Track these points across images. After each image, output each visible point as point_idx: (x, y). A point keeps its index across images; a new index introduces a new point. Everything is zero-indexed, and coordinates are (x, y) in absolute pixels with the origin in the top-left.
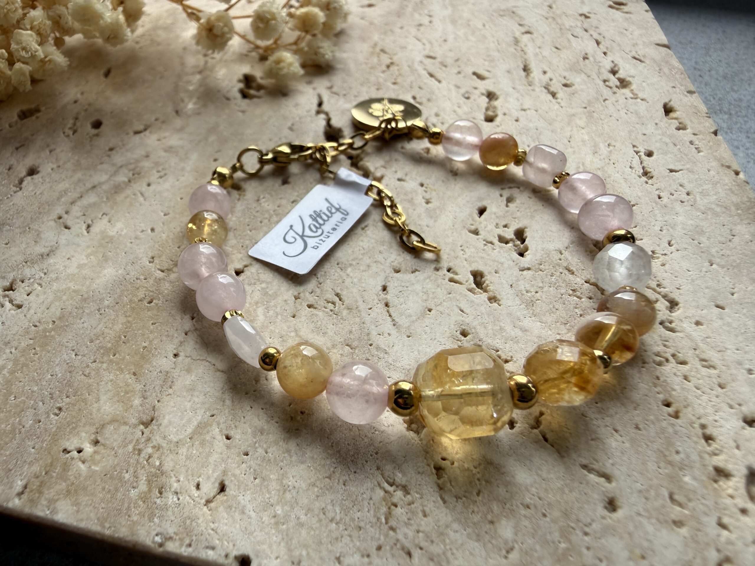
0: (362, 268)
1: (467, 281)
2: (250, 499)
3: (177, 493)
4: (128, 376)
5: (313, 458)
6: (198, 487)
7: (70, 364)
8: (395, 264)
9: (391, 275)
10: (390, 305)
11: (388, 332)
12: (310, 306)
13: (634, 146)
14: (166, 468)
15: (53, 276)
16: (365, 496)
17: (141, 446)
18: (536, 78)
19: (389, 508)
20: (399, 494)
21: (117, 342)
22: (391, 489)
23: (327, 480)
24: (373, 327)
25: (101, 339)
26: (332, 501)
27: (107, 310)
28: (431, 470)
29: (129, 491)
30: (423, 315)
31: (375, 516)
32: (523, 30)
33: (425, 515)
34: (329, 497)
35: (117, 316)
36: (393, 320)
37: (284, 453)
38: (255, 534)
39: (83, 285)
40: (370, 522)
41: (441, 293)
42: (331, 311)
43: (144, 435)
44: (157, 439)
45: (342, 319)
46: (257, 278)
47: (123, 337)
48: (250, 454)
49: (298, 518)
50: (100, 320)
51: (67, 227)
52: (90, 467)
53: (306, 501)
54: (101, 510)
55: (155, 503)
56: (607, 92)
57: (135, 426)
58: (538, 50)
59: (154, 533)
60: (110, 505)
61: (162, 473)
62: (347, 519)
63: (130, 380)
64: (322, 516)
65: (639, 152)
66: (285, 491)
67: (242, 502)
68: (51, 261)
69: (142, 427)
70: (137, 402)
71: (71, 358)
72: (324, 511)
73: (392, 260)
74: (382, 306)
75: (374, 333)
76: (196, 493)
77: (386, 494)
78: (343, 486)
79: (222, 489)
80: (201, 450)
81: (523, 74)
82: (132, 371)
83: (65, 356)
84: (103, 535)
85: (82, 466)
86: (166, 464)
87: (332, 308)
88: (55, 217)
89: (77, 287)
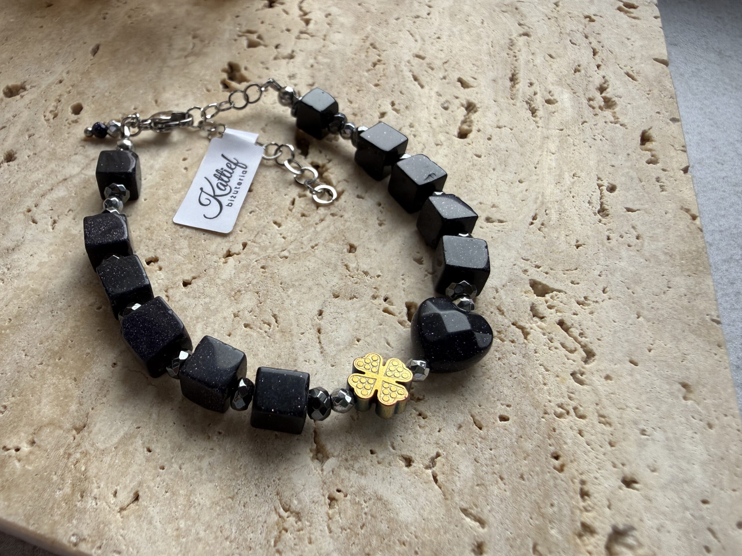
0: (303, 290)
1: (400, 313)
2: (158, 511)
3: (96, 498)
4: (69, 381)
5: (220, 478)
6: (115, 494)
7: (19, 364)
8: (335, 288)
9: (329, 300)
10: (322, 331)
11: (314, 359)
12: (246, 326)
13: (599, 178)
14: (89, 474)
15: (15, 272)
16: (260, 519)
17: (71, 451)
18: (521, 90)
19: (280, 532)
20: (292, 519)
21: (64, 345)
22: (285, 514)
23: (230, 500)
24: (301, 353)
25: (50, 341)
26: (231, 520)
27: (59, 312)
28: (325, 500)
29: (55, 492)
30: (351, 345)
31: (265, 539)
32: (521, 30)
33: (310, 543)
34: (229, 516)
35: (68, 320)
36: (322, 347)
37: (196, 471)
38: (157, 544)
39: (41, 285)
40: (260, 544)
41: (373, 323)
42: (266, 332)
43: (75, 441)
44: (86, 446)
45: (274, 342)
46: (202, 291)
47: (70, 341)
48: (166, 468)
49: (198, 534)
50: (52, 322)
51: (34, 222)
52: (24, 466)
53: (207, 518)
54: (28, 508)
55: (76, 506)
56: (588, 113)
57: (69, 431)
58: (531, 57)
59: (71, 533)
60: (37, 503)
61: (86, 479)
62: (241, 538)
63: (70, 386)
64: (219, 533)
65: (602, 186)
66: (190, 507)
67: (152, 513)
68: (15, 256)
69: (74, 432)
70: (73, 407)
71: (21, 358)
72: (221, 529)
73: (334, 284)
74: (314, 331)
75: (301, 359)
76: (112, 500)
77: (280, 519)
78: (243, 508)
79: (137, 498)
80: (123, 460)
81: (509, 84)
82: (73, 376)
83: (16, 355)
84: (27, 530)
85: (18, 464)
86: (90, 471)
87: (267, 330)
88: (25, 209)
89: (35, 286)
